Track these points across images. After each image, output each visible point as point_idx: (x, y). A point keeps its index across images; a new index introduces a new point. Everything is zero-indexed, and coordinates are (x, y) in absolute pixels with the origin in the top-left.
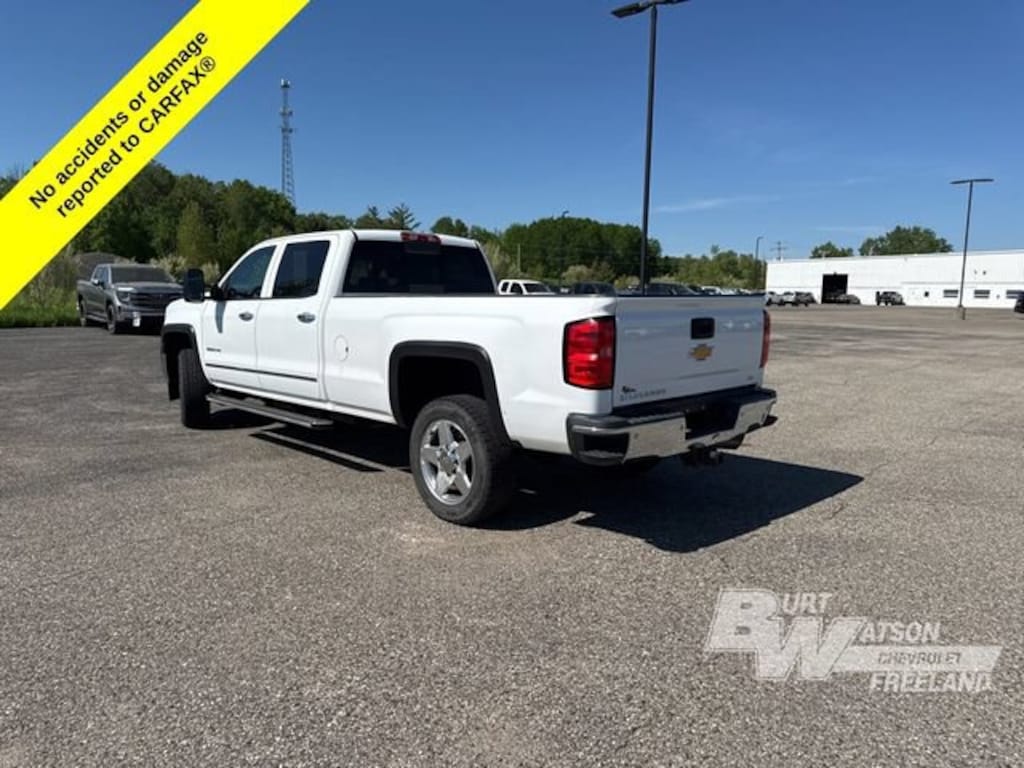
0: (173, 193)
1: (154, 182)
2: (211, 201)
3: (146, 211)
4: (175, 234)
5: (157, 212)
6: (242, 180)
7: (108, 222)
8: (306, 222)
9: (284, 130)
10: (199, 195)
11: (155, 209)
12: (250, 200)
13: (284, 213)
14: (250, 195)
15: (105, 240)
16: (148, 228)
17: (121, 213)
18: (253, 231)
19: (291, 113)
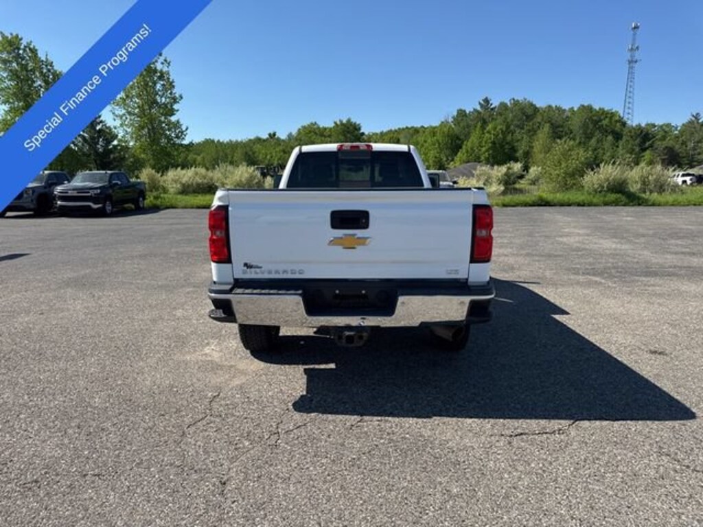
0: (535, 120)
1: (524, 114)
2: (561, 123)
3: (517, 134)
4: (532, 147)
5: (523, 133)
6: (586, 104)
7: (491, 142)
8: (633, 131)
9: (630, 62)
10: (552, 119)
11: (522, 131)
12: (591, 119)
13: (615, 126)
14: (590, 115)
15: (489, 154)
16: (516, 144)
17: (500, 135)
18: (589, 141)
19: (637, 48)
